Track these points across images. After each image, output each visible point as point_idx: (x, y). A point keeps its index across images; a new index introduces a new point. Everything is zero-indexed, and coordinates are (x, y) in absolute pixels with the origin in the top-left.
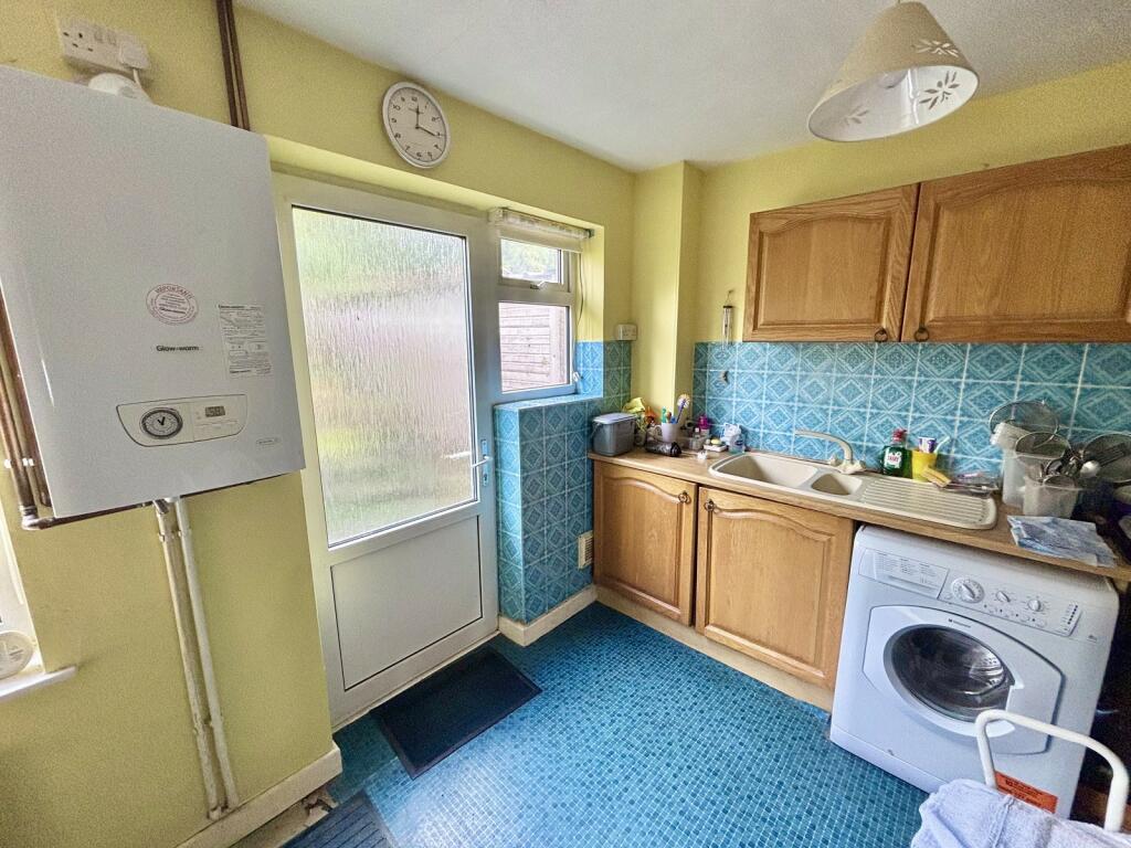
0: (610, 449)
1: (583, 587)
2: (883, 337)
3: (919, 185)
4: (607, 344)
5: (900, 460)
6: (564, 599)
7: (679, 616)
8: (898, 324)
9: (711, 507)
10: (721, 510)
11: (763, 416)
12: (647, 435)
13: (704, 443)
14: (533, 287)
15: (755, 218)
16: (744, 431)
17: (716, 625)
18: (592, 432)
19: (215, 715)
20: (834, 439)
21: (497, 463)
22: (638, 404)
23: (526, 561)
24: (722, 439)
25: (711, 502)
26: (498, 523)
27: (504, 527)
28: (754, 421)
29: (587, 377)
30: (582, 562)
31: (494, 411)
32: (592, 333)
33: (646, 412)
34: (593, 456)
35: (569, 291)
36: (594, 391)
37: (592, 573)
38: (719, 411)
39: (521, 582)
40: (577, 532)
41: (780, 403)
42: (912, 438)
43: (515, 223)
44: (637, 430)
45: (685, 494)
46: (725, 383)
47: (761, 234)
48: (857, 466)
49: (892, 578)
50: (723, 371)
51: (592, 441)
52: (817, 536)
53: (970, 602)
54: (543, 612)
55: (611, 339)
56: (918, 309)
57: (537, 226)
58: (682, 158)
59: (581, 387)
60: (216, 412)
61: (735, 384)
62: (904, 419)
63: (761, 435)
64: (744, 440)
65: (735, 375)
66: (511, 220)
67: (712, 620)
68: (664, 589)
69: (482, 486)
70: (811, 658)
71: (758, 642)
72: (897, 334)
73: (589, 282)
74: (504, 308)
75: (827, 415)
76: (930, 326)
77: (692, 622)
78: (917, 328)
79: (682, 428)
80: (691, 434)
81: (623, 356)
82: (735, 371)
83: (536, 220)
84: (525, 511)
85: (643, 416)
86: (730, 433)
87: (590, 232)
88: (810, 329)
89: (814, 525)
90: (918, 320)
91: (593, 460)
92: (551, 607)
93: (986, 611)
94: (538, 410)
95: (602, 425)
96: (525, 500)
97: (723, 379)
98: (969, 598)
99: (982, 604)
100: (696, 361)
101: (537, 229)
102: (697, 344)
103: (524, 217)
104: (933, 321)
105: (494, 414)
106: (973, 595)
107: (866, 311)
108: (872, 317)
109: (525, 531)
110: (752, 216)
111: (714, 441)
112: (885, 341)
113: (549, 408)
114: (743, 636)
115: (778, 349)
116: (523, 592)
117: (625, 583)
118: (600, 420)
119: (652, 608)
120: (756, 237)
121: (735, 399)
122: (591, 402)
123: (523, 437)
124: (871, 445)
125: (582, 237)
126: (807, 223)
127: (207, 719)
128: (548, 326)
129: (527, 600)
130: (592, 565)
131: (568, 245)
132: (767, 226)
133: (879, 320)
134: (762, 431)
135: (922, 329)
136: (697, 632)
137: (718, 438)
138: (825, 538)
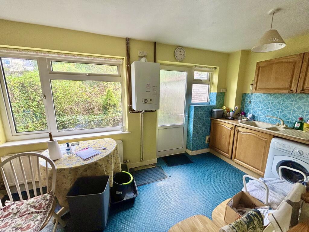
0: (215, 117)
1: (206, 148)
2: (291, 92)
3: (304, 53)
4: (217, 93)
5: (299, 125)
6: (201, 149)
7: (228, 156)
8: (296, 89)
9: (238, 131)
10: (241, 132)
11: (260, 113)
12: (226, 115)
13: (242, 118)
14: (201, 80)
15: (258, 63)
16: (253, 116)
17: (236, 159)
18: (212, 112)
19: (143, 145)
20: (280, 119)
21: (189, 117)
22: (225, 108)
23: (193, 138)
24: (247, 118)
25: (238, 130)
26: (188, 129)
27: (189, 130)
28: (257, 114)
29: (212, 101)
30: (207, 142)
31: (189, 106)
32: (214, 91)
33: (227, 109)
34: (211, 118)
35: (209, 81)
36: (214, 103)
37: (209, 145)
38: (248, 111)
39: (191, 142)
40: (206, 135)
41: (265, 109)
42: (305, 120)
43: (198, 68)
44: (223, 113)
45: (232, 128)
46: (250, 104)
47: (259, 67)
48: (284, 126)
49: (280, 148)
50: (250, 100)
51: (211, 115)
52: (264, 139)
53: (299, 155)
54: (196, 150)
55: (219, 92)
56: (302, 85)
57: (202, 68)
58: (241, 49)
59: (210, 103)
60: (151, 100)
61: (252, 104)
62: (303, 115)
63: (259, 117)
64: (253, 118)
65: (253, 102)
66: (197, 68)
67: (236, 158)
68: (225, 150)
69: (185, 121)
70: (260, 168)
71: (247, 164)
72: (295, 91)
73: (215, 78)
74: (194, 85)
75: (279, 113)
76: (305, 89)
77: (231, 158)
78: (301, 89)
79: (236, 114)
80: (239, 116)
81: (222, 96)
82: (253, 101)
83: (202, 67)
84: (194, 127)
85: (226, 110)
86: (249, 116)
87: (216, 68)
88: (271, 90)
89: (263, 137)
90: (302, 87)
91: (211, 119)
92: (198, 149)
93: (303, 157)
94: (199, 106)
95: (214, 111)
96: (194, 125)
97: (249, 103)
98: (299, 154)
99: (303, 156)
100: (242, 98)
101: (203, 69)
102: (243, 94)
103: (199, 67)
104: (307, 88)
105: (189, 107)
106: (300, 153)
107: (287, 85)
108: (289, 87)
109: (193, 131)
110: (257, 62)
111: (244, 118)
112: (292, 93)
113: (201, 106)
114: (243, 162)
115: (265, 95)
116: (192, 144)
117: (216, 148)
118: (214, 110)
119: (222, 154)
120: (258, 68)
121: (252, 108)
122: (212, 106)
123: (195, 112)
124: (292, 121)
125: (213, 69)
126: (272, 64)
127: (142, 145)
128: (206, 89)
129: (193, 146)
130: (209, 144)
131: (210, 71)
132: (261, 65)
133: (291, 87)
134: (259, 116)
135: (303, 90)
136: (232, 161)
137: (246, 117)
138: (266, 140)
